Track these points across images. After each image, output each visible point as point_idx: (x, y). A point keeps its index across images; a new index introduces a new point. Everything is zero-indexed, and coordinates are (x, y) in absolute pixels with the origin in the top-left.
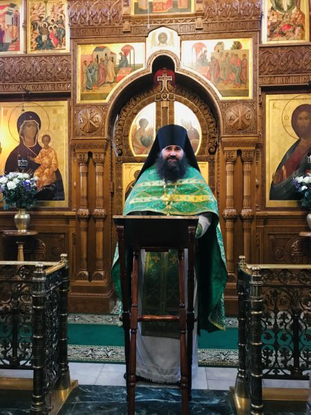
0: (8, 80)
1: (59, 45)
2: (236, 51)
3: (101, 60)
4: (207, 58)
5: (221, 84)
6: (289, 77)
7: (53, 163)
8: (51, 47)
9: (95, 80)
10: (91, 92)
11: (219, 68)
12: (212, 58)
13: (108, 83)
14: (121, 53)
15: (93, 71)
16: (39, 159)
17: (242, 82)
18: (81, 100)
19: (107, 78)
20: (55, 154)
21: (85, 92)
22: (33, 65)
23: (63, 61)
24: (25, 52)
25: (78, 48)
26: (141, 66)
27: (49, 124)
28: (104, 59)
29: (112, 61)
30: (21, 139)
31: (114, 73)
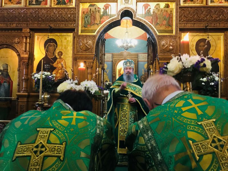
0: (40, 21)
1: (69, 3)
2: (166, 9)
3: (92, 11)
4: (151, 12)
5: (158, 26)
6: (195, 23)
8: (65, 4)
9: (89, 22)
10: (86, 28)
11: (157, 18)
12: (154, 12)
13: (96, 24)
14: (103, 8)
15: (88, 17)
16: (56, 64)
17: (169, 25)
18: (81, 33)
19: (96, 21)
20: (65, 62)
21: (83, 29)
22: (55, 13)
23: (71, 11)
24: (51, 6)
25: (80, 5)
26: (114, 15)
27: (62, 45)
28: (94, 11)
29: (99, 12)
30: (46, 53)
31: (100, 19)
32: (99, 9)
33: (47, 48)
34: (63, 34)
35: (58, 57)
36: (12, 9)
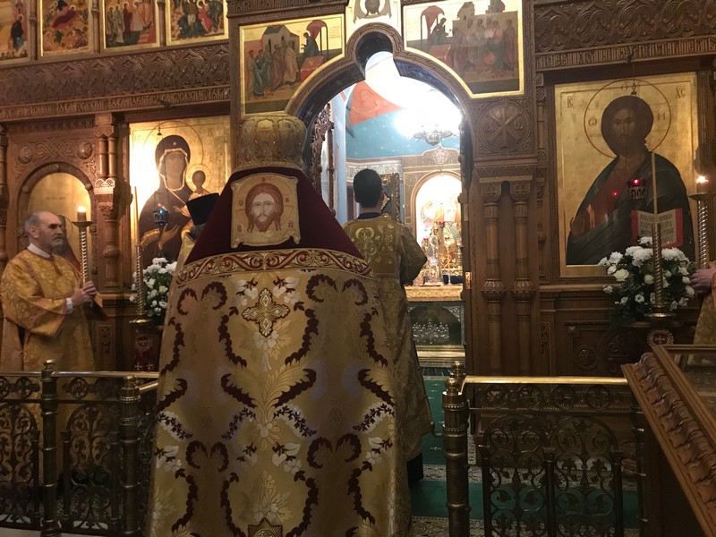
0: (139, 88)
1: (213, 28)
3: (275, 47)
4: (447, 31)
6: (593, 51)
8: (202, 32)
9: (266, 81)
11: (467, 47)
12: (454, 31)
14: (306, 35)
15: (264, 65)
17: (506, 67)
18: (247, 112)
23: (218, 53)
24: (164, 43)
25: (239, 31)
26: (339, 52)
27: (203, 153)
28: (280, 46)
29: (293, 48)
30: (161, 178)
31: (296, 64)
33: (164, 162)
34: (203, 121)
36: (65, 63)
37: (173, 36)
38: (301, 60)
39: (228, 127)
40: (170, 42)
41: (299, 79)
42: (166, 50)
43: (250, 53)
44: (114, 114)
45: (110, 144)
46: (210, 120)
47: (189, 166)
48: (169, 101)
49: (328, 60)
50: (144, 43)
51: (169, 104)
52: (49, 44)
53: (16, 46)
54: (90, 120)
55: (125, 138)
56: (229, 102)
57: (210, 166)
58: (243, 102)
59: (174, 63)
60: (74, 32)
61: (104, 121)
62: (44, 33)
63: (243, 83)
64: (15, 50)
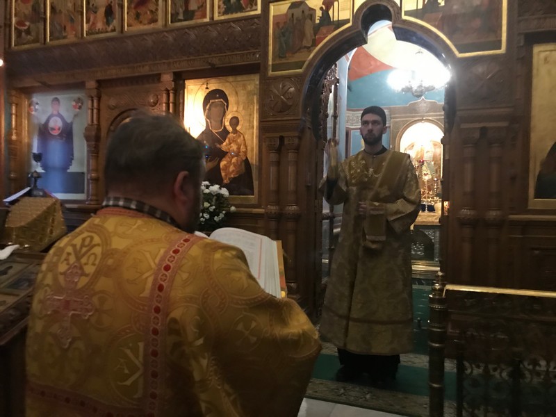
0: (193, 53)
1: (249, 6)
3: (297, 19)
4: (439, 2)
7: (241, 150)
8: (241, 9)
9: (289, 45)
13: (305, 47)
15: (287, 33)
16: (226, 145)
18: (273, 71)
19: (304, 41)
20: (244, 140)
21: (278, 62)
23: (252, 25)
24: (212, 18)
25: (269, 7)
26: (347, 21)
27: (238, 103)
28: (301, 18)
29: (311, 19)
30: (207, 122)
31: (312, 32)
32: (311, 12)
33: (210, 109)
34: (239, 78)
35: (230, 129)
36: (141, 35)
37: (219, 13)
38: (316, 29)
39: (258, 83)
40: (217, 17)
41: (315, 44)
42: (213, 23)
43: (276, 24)
44: (175, 74)
45: (171, 95)
46: (245, 77)
47: (227, 113)
48: (215, 63)
49: (338, 28)
50: (198, 19)
51: (215, 65)
52: (131, 21)
53: (108, 23)
54: (157, 78)
55: (182, 92)
56: (259, 63)
57: (243, 113)
58: (270, 63)
59: (219, 34)
60: (148, 12)
61: (167, 78)
62: (128, 13)
63: (271, 48)
64: (107, 27)
